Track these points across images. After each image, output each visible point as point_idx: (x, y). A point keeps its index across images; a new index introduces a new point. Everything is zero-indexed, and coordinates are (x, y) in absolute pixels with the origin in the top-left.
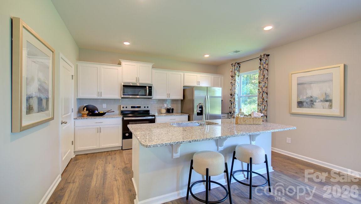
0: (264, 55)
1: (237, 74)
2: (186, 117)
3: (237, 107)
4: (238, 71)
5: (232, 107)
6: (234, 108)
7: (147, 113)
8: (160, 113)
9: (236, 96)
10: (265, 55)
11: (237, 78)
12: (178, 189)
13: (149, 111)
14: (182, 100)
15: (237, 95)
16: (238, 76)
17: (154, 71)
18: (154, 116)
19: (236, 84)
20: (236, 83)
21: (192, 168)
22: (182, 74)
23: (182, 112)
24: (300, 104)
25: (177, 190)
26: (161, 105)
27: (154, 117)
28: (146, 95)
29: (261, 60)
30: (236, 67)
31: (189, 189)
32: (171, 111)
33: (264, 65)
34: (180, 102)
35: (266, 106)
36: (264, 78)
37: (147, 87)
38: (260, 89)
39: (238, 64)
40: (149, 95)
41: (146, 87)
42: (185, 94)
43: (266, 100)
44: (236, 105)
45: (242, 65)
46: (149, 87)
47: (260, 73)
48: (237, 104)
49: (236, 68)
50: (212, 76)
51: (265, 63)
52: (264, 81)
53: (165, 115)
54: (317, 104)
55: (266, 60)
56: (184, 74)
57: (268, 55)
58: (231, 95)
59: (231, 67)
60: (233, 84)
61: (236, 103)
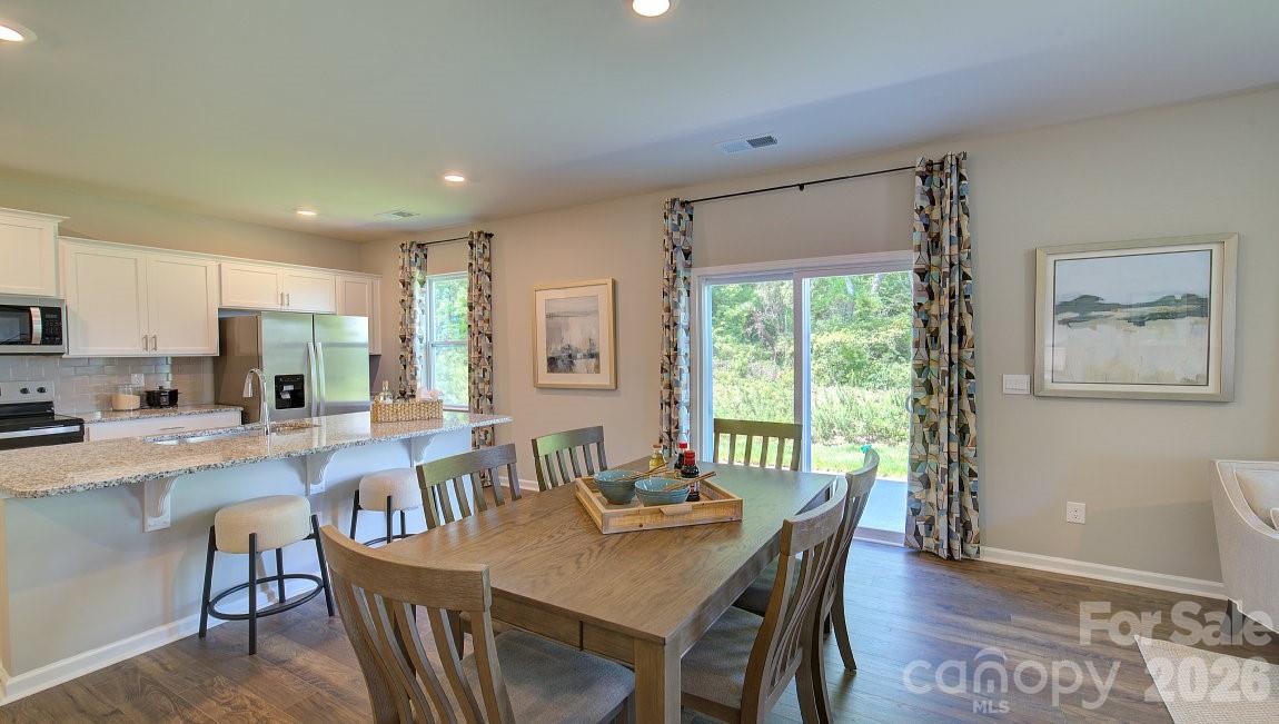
0: (479, 233)
1: (417, 274)
2: (232, 417)
3: (421, 374)
4: (420, 268)
5: (408, 378)
6: (413, 377)
7: (40, 413)
8: (110, 408)
9: (417, 344)
10: (482, 235)
11: (417, 287)
12: (168, 617)
13: (49, 404)
14: (214, 359)
15: (421, 340)
16: (422, 283)
17: (71, 247)
18: (80, 422)
19: (417, 308)
20: (416, 303)
21: (212, 548)
22: (212, 265)
23: (220, 401)
24: (552, 363)
25: (165, 622)
26: (116, 380)
27: (76, 428)
28: (28, 342)
29: (471, 245)
30: (413, 256)
31: (207, 607)
32: (165, 400)
33: (480, 261)
34: (209, 366)
35: (489, 369)
36: (480, 295)
37: (36, 312)
38: (473, 324)
39: (420, 246)
40: (44, 342)
41: (26, 310)
42: (229, 336)
43: (486, 353)
44: (416, 369)
45: (431, 250)
46: (45, 311)
47: (471, 280)
48: (419, 366)
49: (413, 260)
50: (340, 279)
51: (481, 255)
52: (482, 302)
53: (137, 414)
54: (579, 363)
55: (484, 247)
56: (220, 265)
57: (491, 235)
58: (403, 339)
59: (401, 254)
60: (407, 305)
61: (420, 364)
